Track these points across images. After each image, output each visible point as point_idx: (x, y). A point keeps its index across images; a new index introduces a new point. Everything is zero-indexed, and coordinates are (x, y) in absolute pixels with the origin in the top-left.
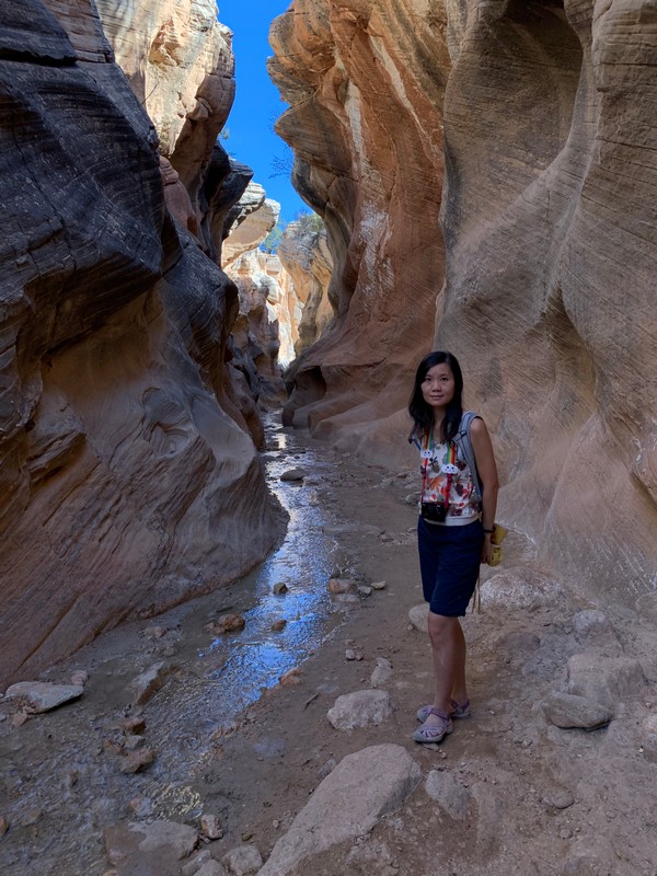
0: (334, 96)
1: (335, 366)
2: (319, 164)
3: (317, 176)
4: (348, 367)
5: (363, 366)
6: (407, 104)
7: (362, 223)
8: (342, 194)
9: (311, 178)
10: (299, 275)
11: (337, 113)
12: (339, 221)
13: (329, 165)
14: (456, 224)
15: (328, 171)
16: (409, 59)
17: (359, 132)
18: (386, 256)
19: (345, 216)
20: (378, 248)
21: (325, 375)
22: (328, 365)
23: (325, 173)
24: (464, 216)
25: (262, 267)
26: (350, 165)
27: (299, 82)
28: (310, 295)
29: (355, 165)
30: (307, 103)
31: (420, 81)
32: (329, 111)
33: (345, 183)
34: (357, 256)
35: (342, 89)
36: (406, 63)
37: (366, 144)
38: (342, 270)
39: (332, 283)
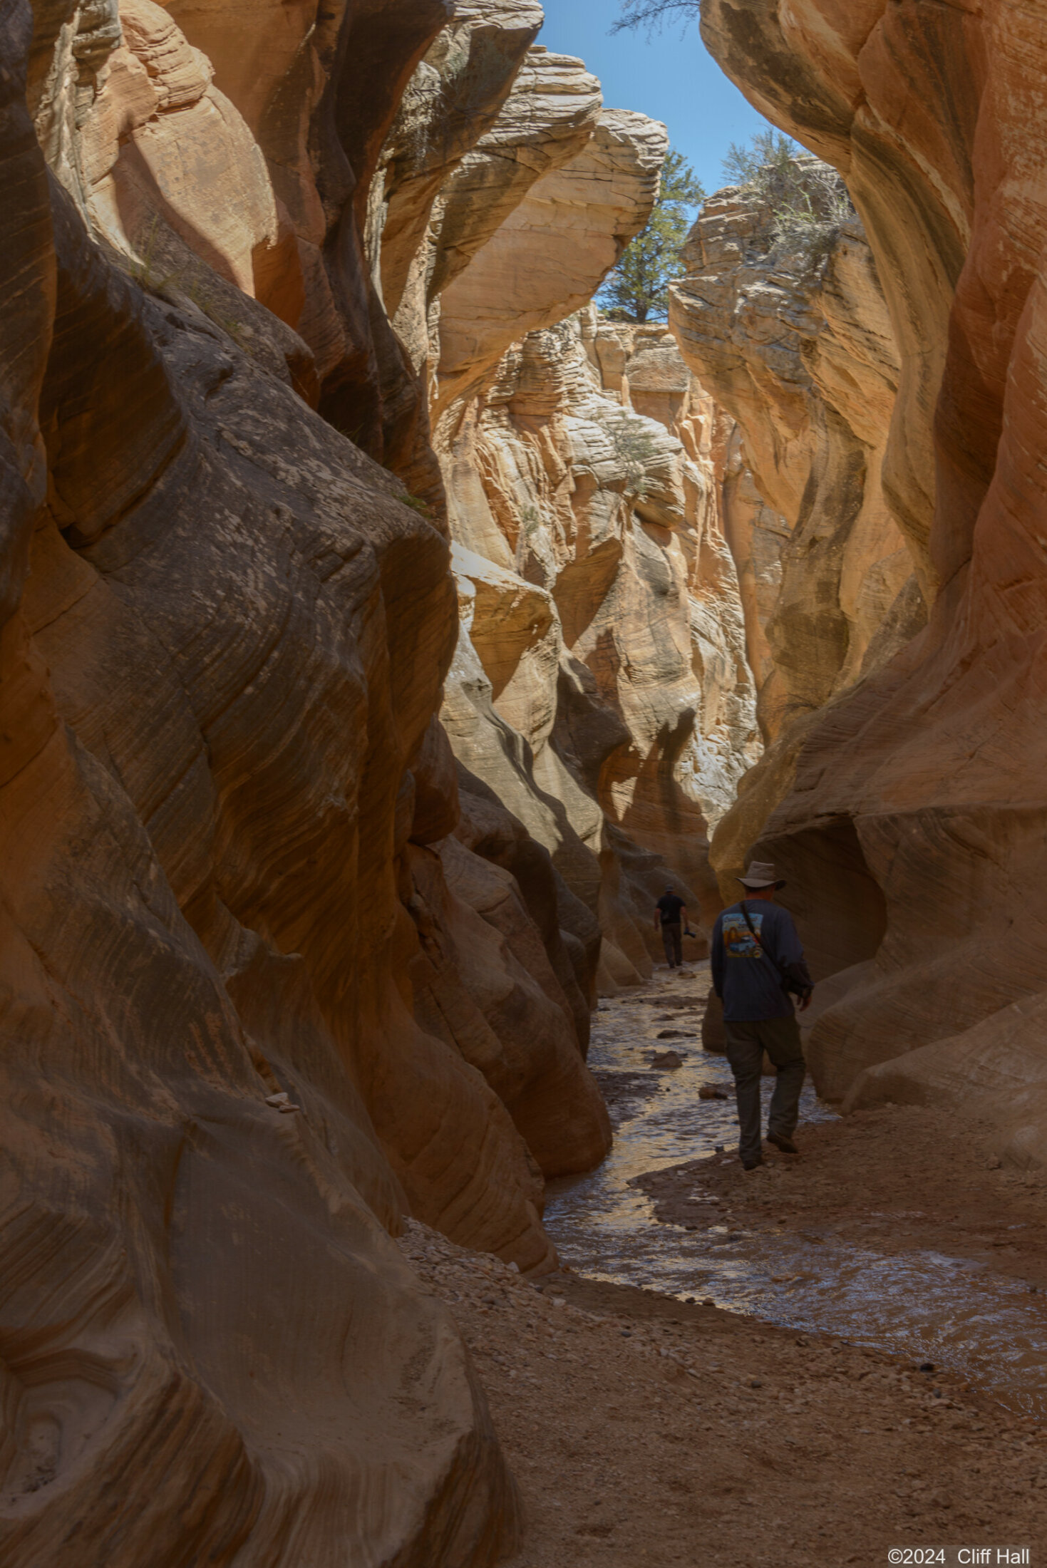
1: (920, 815)
10: (761, 407)
21: (876, 861)
22: (887, 811)
25: (608, 384)
28: (812, 485)
38: (936, 383)
39: (901, 438)
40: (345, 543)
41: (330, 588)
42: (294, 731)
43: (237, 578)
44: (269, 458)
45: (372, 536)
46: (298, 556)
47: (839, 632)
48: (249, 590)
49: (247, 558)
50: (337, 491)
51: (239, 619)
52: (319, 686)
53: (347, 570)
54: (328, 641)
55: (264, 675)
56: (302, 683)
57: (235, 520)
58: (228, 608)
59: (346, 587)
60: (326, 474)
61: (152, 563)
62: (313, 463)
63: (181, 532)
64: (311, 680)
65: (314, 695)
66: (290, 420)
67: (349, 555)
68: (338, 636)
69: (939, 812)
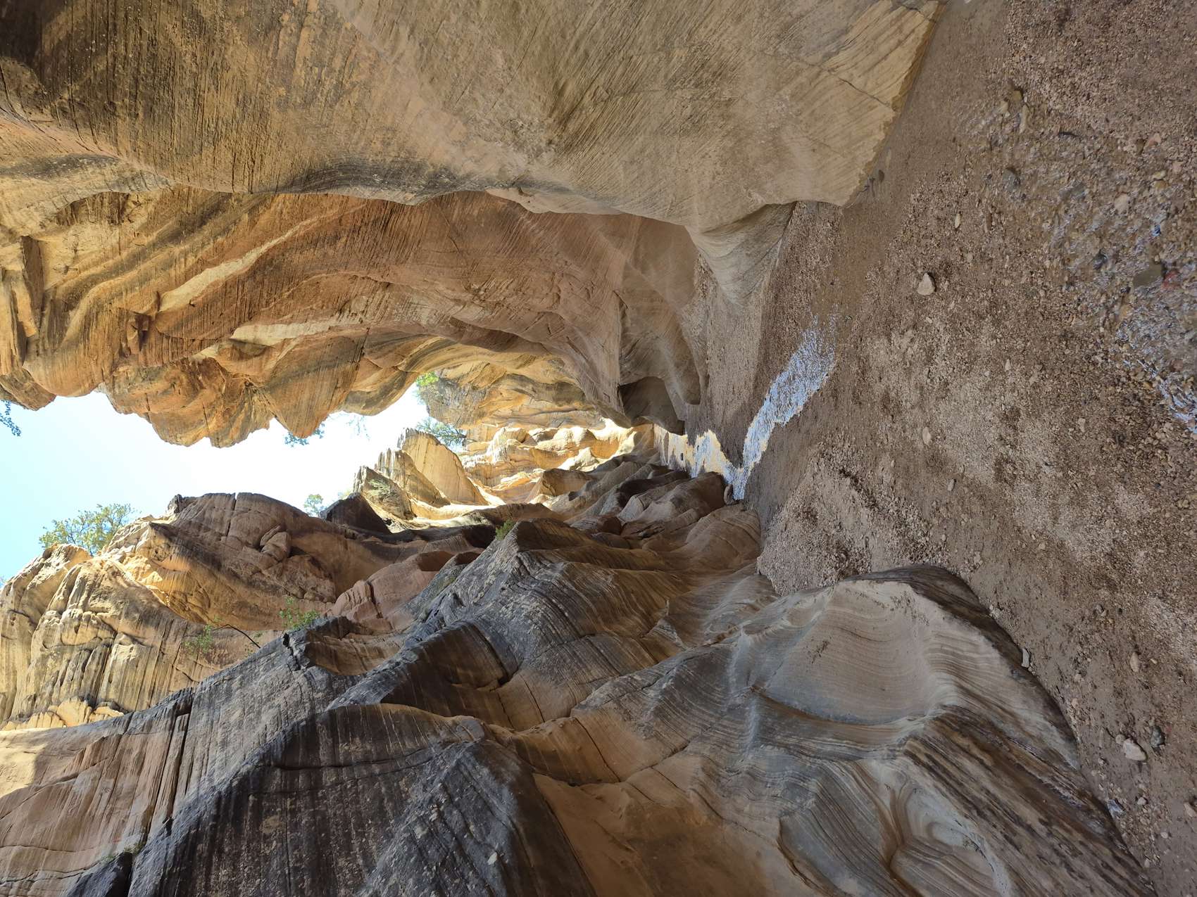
0: (256, 360)
1: (621, 365)
2: (348, 379)
3: (364, 382)
4: (623, 346)
5: (623, 324)
6: (252, 257)
7: (424, 323)
8: (386, 350)
9: (368, 390)
11: (278, 356)
12: (423, 354)
13: (349, 367)
14: (418, 170)
15: (357, 368)
16: (185, 254)
17: (302, 326)
18: (468, 289)
19: (415, 346)
20: (457, 301)
21: (633, 379)
22: (618, 374)
23: (360, 372)
24: (403, 155)
26: (347, 339)
27: (241, 406)
29: (347, 332)
30: (268, 396)
31: (215, 238)
32: (276, 367)
33: (372, 346)
34: (469, 330)
35: (246, 349)
36: (191, 260)
37: (315, 318)
40: (516, 564)
41: (532, 572)
42: (583, 596)
43: (525, 613)
44: (485, 586)
45: (515, 550)
46: (519, 584)
47: (561, 386)
48: (530, 609)
49: (518, 606)
50: (499, 562)
51: (539, 615)
52: (567, 583)
53: (526, 564)
54: (551, 577)
55: (561, 607)
56: (565, 590)
57: (504, 608)
58: (535, 619)
59: (532, 566)
60: (493, 565)
61: (516, 648)
62: (489, 568)
63: (506, 633)
64: (565, 586)
65: (570, 585)
66: (473, 574)
67: (521, 563)
68: (549, 572)
69: (620, 358)
